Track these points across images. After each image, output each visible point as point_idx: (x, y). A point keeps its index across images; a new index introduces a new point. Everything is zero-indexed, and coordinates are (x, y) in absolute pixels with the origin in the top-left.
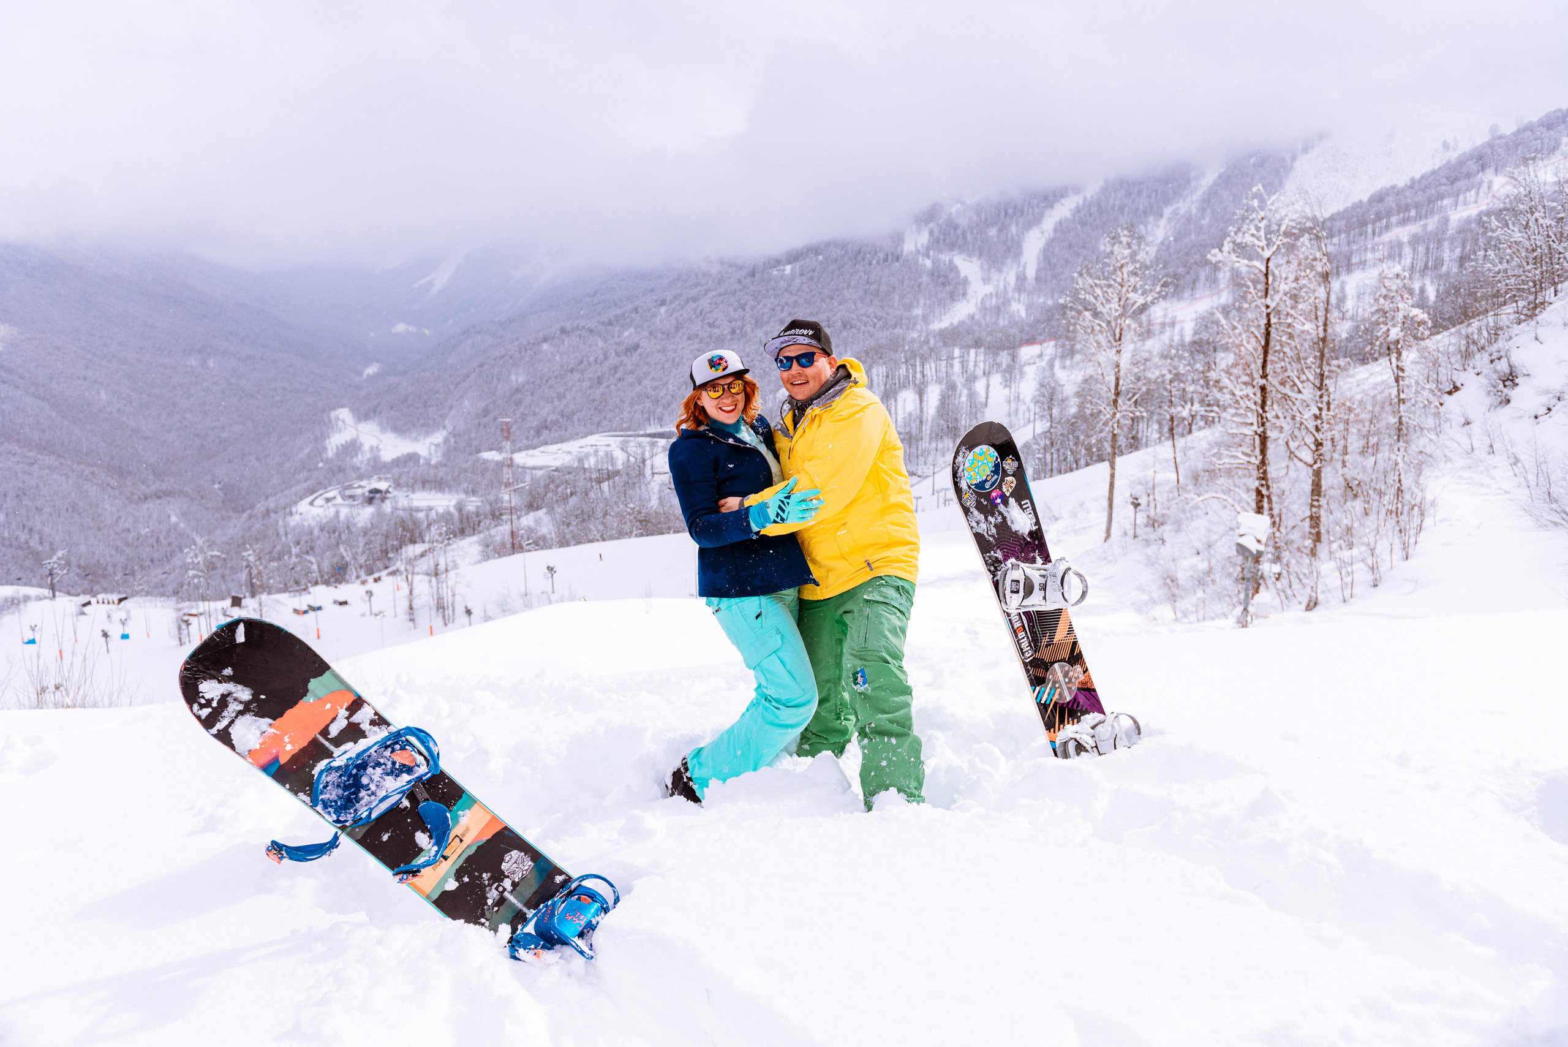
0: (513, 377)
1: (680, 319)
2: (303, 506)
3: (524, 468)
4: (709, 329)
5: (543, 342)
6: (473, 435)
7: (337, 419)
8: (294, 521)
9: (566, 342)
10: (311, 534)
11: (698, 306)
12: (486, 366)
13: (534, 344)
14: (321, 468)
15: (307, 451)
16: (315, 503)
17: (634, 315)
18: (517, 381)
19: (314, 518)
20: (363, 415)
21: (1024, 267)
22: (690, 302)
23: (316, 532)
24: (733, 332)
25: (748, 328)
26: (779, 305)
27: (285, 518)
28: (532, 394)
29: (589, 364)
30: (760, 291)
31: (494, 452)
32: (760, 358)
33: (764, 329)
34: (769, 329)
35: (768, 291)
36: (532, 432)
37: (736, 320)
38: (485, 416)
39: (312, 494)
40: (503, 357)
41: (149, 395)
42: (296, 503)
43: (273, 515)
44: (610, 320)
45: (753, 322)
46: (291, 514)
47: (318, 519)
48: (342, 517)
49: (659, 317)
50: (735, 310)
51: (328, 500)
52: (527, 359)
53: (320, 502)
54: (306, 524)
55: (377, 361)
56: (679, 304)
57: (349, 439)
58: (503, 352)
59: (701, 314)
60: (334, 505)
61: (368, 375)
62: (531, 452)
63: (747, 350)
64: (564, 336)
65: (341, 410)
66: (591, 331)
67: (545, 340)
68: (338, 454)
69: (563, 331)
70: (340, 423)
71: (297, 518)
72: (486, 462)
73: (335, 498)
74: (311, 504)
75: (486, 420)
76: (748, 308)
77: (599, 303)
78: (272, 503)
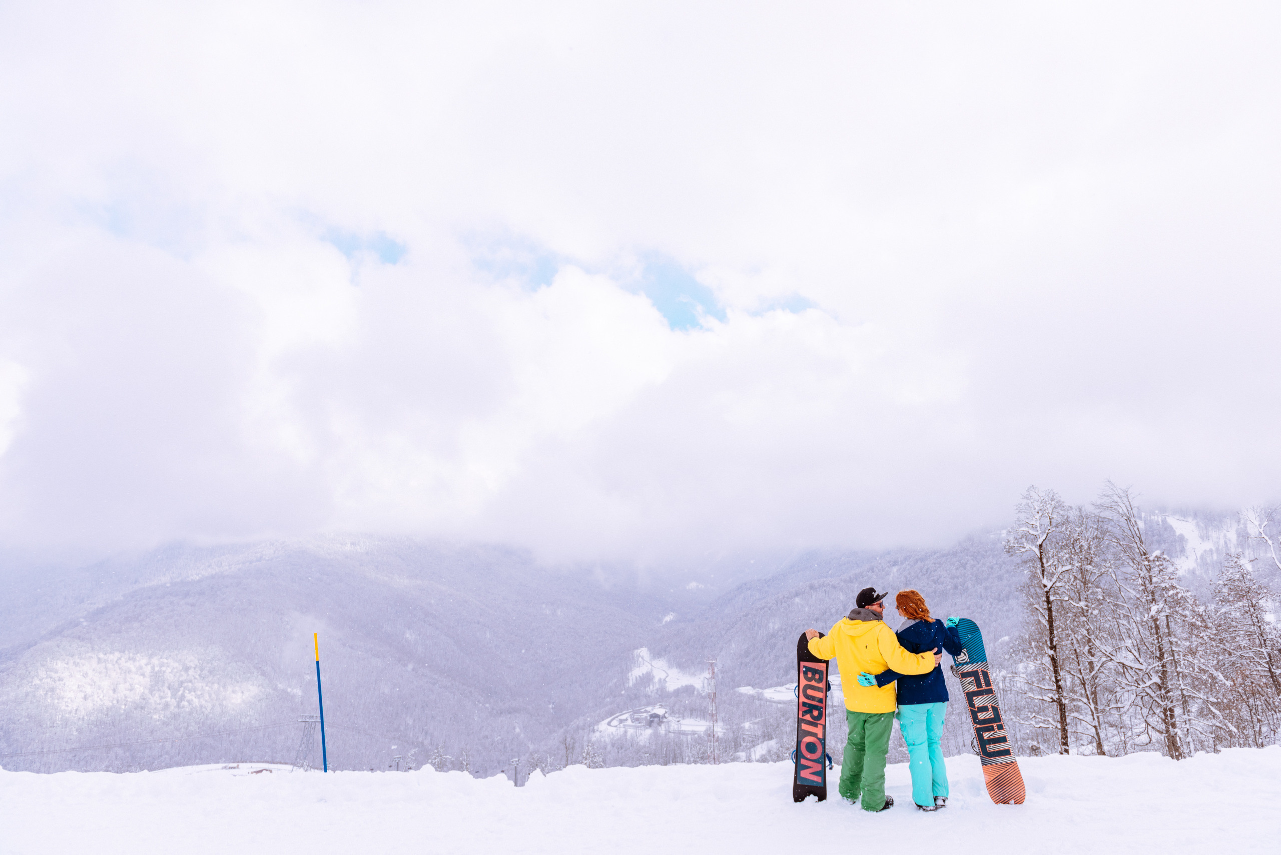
0: (771, 625)
1: (909, 576)
2: (603, 726)
3: (771, 701)
4: (934, 586)
5: (795, 597)
6: (736, 672)
7: (639, 656)
8: (595, 737)
9: (814, 596)
10: (606, 749)
11: (924, 566)
12: (750, 616)
13: (788, 598)
14: (622, 695)
15: (615, 681)
16: (612, 724)
17: (870, 574)
18: (774, 628)
19: (609, 735)
20: (657, 654)
21: (1245, 524)
22: (919, 563)
23: (609, 747)
24: (956, 587)
25: (969, 584)
26: (997, 564)
27: (589, 734)
28: (784, 639)
29: (831, 615)
30: (979, 552)
31: (750, 687)
32: (980, 610)
33: (984, 584)
34: (988, 584)
35: (986, 552)
36: (781, 671)
37: (958, 578)
38: (747, 657)
39: (611, 716)
40: (763, 608)
41: (516, 636)
42: (598, 722)
43: (580, 731)
44: (850, 577)
45: (974, 578)
46: (594, 731)
47: (612, 737)
48: (629, 734)
49: (892, 575)
50: (957, 569)
51: (621, 721)
52: (782, 610)
53: (615, 723)
54: (603, 740)
55: (673, 611)
56: (909, 565)
57: (645, 672)
58: (763, 605)
59: (927, 571)
60: (625, 726)
61: (666, 621)
62: (779, 688)
63: (968, 603)
64: (812, 591)
65: (642, 649)
66: (834, 587)
67: (797, 595)
68: (635, 685)
69: (812, 587)
70: (640, 659)
71: (597, 734)
72: (741, 695)
73: (627, 720)
74: (609, 724)
75: (748, 660)
76: (968, 566)
77: (845, 564)
78: (580, 722)
